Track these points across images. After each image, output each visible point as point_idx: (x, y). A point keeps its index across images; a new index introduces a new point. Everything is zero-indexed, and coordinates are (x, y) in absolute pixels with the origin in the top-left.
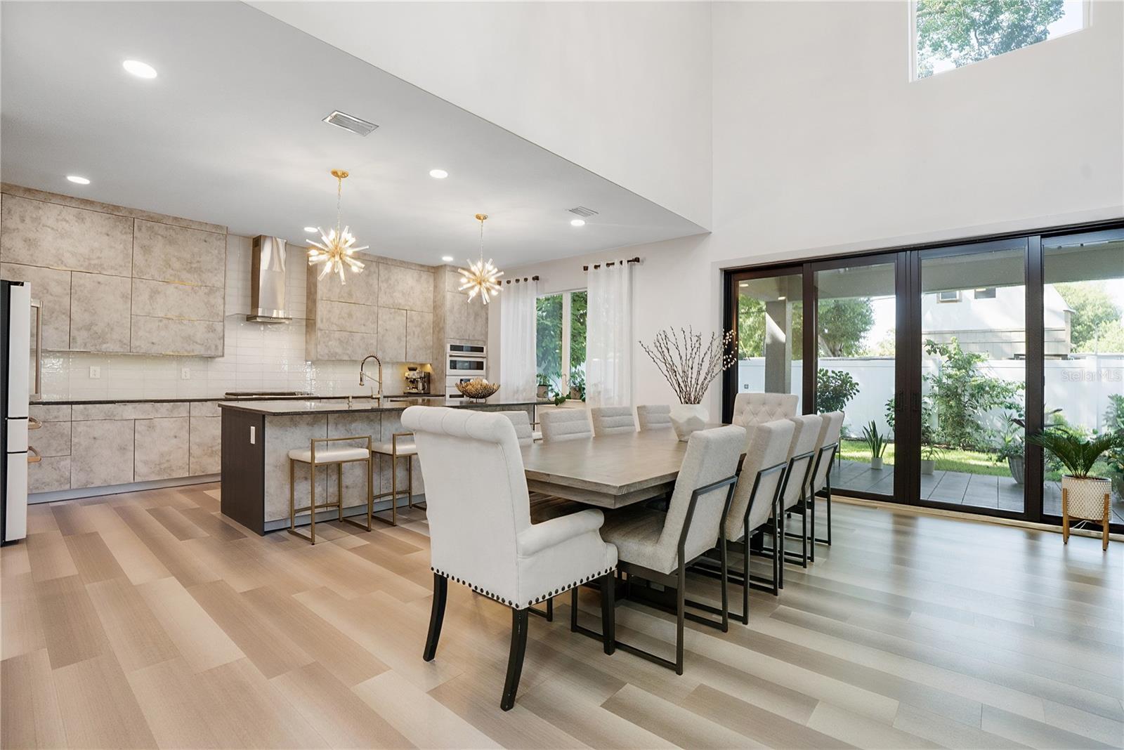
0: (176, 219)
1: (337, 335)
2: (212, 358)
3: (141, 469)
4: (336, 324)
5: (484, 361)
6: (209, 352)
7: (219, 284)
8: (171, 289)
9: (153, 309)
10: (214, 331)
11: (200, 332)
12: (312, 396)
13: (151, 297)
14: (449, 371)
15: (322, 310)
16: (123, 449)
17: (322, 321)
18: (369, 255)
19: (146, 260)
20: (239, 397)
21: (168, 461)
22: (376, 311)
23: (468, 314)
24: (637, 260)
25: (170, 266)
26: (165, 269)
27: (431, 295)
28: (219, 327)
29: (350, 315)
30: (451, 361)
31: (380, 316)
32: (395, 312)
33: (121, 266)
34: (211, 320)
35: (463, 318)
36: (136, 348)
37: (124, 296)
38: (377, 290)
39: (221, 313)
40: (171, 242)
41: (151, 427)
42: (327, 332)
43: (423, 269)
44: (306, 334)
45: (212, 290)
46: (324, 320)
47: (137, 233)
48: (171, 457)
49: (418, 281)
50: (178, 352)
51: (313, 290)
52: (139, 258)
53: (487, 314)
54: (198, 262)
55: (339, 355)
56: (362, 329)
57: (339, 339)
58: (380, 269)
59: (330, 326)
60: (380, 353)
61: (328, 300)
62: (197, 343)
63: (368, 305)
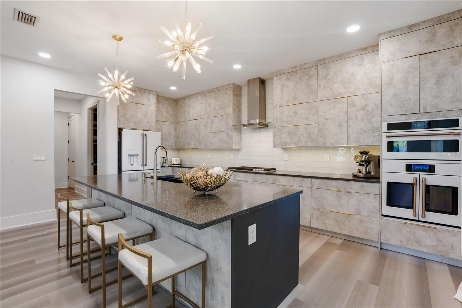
0: (217, 88)
4: (286, 122)
8: (216, 120)
9: (212, 129)
10: (229, 135)
11: (224, 137)
13: (211, 125)
14: (385, 154)
15: (277, 113)
18: (309, 63)
19: (210, 110)
22: (316, 105)
25: (216, 109)
26: (214, 111)
29: (296, 113)
30: (389, 142)
31: (320, 108)
32: (335, 102)
33: (204, 114)
34: (228, 131)
37: (205, 126)
38: (316, 88)
40: (216, 99)
42: (280, 128)
45: (228, 116)
46: (278, 121)
47: (207, 99)
54: (224, 104)
55: (289, 144)
56: (306, 122)
57: (288, 132)
58: (318, 70)
59: (282, 124)
60: (321, 140)
61: (280, 106)
62: (224, 142)
63: (309, 103)
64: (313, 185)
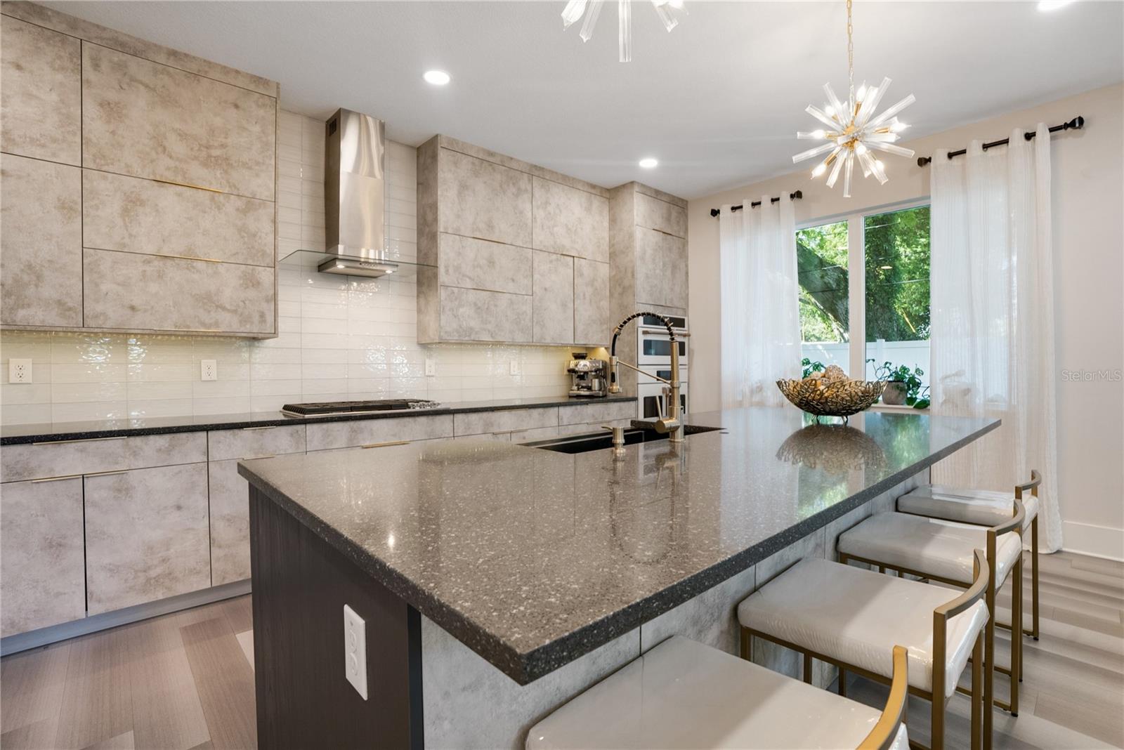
0: (173, 54)
1: (472, 296)
2: (254, 339)
3: (103, 584)
4: (470, 278)
5: (685, 340)
6: (249, 328)
7: (266, 194)
8: (168, 198)
9: (131, 235)
10: (256, 284)
11: (228, 285)
12: (439, 407)
13: (125, 212)
14: (642, 356)
15: (446, 249)
16: (55, 546)
17: (447, 272)
18: (518, 161)
19: (113, 133)
20: (307, 416)
21: (164, 560)
22: (529, 256)
23: (664, 265)
24: (1077, 124)
25: (165, 149)
26: (153, 154)
27: (606, 235)
28: (266, 276)
29: (491, 263)
30: (645, 341)
31: (535, 265)
32: (557, 260)
33: (54, 140)
34: (250, 262)
35: (658, 271)
36: (96, 317)
37: (63, 206)
38: (530, 221)
39: (270, 250)
40: (166, 100)
41: (123, 491)
43: (593, 191)
44: (418, 296)
45: (250, 204)
46: (451, 271)
47: (89, 73)
48: (172, 550)
49: (588, 209)
50: (188, 327)
51: (430, 217)
52: (96, 126)
53: (687, 266)
54: (223, 146)
55: (476, 333)
56: (511, 287)
57: (475, 304)
58: (534, 185)
59: (460, 281)
60: (537, 330)
61: (457, 233)
62: (224, 309)
63: (517, 246)
64: (561, 419)
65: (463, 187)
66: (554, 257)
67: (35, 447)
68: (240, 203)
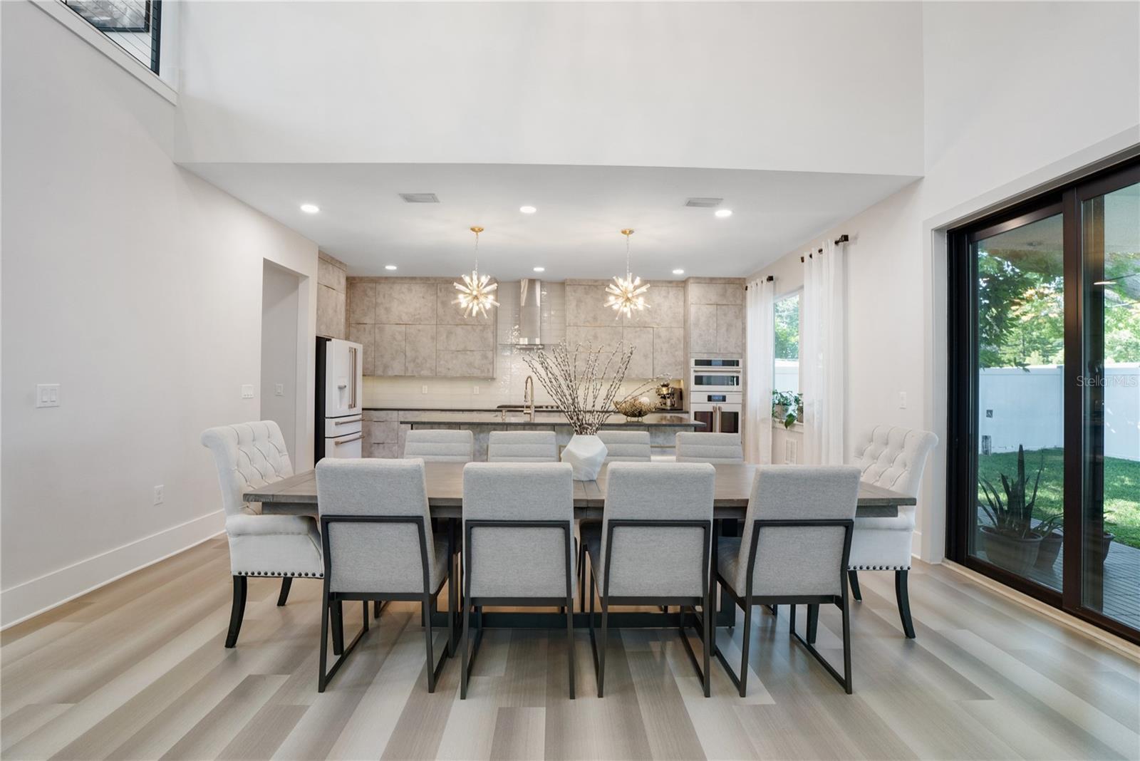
1: (583, 355)
2: (490, 380)
4: (583, 347)
5: (740, 375)
6: (483, 375)
7: (490, 322)
8: (459, 330)
10: (486, 358)
13: (447, 337)
14: (693, 387)
15: (570, 334)
17: (570, 344)
19: (445, 311)
22: (621, 331)
23: (718, 326)
24: (846, 238)
25: (459, 313)
26: (455, 315)
27: (682, 312)
28: (490, 354)
29: (595, 337)
30: (696, 377)
31: (625, 335)
32: (641, 330)
33: (430, 317)
34: (484, 349)
35: (711, 331)
36: (439, 373)
39: (491, 344)
45: (486, 327)
46: (572, 344)
47: (439, 294)
49: (666, 297)
52: (440, 310)
53: (744, 323)
61: (576, 325)
62: (475, 368)
63: (612, 327)
65: (579, 301)
66: (638, 329)
67: (420, 412)
68: (480, 328)
